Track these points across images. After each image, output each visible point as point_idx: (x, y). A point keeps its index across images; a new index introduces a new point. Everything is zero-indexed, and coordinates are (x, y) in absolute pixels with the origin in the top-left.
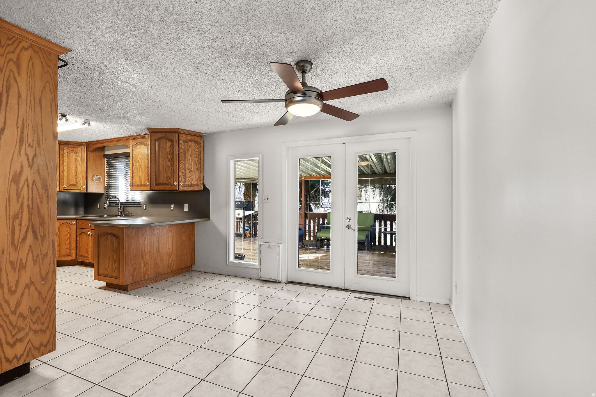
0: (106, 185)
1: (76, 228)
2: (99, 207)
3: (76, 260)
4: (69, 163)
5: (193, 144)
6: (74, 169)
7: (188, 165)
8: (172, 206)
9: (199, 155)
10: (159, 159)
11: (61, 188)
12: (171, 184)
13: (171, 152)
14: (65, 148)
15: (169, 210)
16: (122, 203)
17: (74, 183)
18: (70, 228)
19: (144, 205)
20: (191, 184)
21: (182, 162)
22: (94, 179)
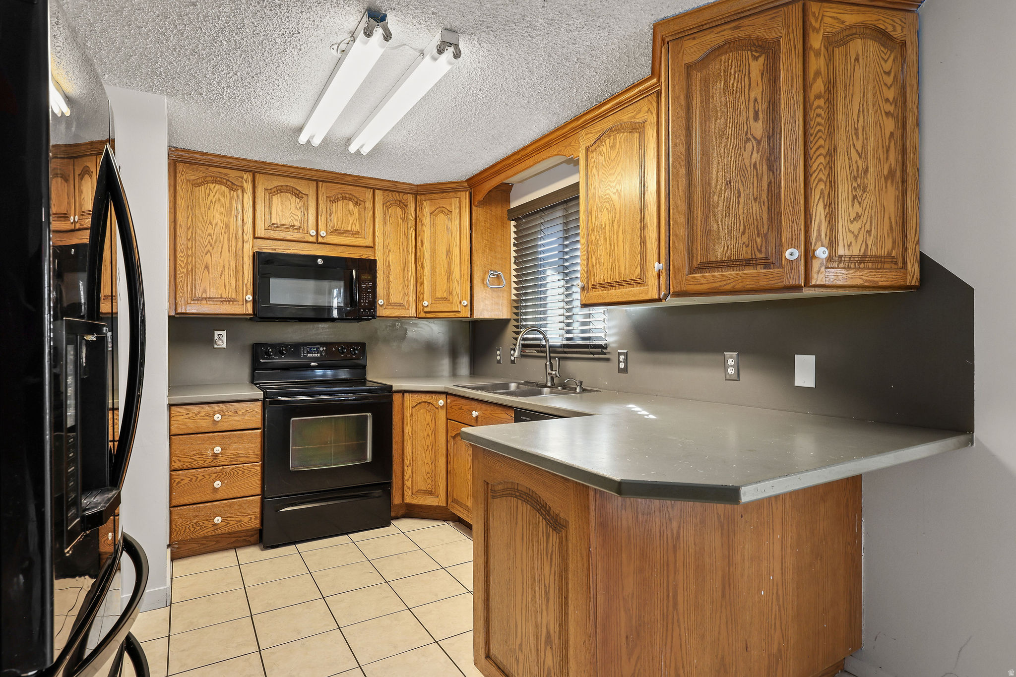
0: (514, 297)
1: (447, 419)
2: (498, 358)
3: (446, 509)
4: (434, 242)
5: (873, 47)
6: (444, 257)
7: (850, 160)
8: (731, 362)
9: (896, 105)
10: (705, 152)
11: (419, 307)
12: (766, 258)
13: (765, 105)
14: (425, 203)
15: (718, 375)
16: (553, 349)
17: (445, 295)
18: (434, 419)
19: (620, 354)
20: (864, 256)
21: (821, 142)
22: (487, 281)
